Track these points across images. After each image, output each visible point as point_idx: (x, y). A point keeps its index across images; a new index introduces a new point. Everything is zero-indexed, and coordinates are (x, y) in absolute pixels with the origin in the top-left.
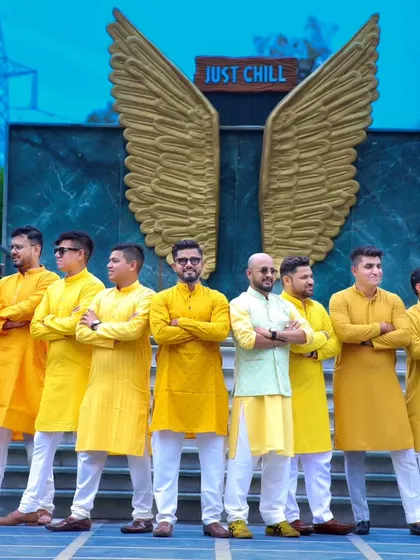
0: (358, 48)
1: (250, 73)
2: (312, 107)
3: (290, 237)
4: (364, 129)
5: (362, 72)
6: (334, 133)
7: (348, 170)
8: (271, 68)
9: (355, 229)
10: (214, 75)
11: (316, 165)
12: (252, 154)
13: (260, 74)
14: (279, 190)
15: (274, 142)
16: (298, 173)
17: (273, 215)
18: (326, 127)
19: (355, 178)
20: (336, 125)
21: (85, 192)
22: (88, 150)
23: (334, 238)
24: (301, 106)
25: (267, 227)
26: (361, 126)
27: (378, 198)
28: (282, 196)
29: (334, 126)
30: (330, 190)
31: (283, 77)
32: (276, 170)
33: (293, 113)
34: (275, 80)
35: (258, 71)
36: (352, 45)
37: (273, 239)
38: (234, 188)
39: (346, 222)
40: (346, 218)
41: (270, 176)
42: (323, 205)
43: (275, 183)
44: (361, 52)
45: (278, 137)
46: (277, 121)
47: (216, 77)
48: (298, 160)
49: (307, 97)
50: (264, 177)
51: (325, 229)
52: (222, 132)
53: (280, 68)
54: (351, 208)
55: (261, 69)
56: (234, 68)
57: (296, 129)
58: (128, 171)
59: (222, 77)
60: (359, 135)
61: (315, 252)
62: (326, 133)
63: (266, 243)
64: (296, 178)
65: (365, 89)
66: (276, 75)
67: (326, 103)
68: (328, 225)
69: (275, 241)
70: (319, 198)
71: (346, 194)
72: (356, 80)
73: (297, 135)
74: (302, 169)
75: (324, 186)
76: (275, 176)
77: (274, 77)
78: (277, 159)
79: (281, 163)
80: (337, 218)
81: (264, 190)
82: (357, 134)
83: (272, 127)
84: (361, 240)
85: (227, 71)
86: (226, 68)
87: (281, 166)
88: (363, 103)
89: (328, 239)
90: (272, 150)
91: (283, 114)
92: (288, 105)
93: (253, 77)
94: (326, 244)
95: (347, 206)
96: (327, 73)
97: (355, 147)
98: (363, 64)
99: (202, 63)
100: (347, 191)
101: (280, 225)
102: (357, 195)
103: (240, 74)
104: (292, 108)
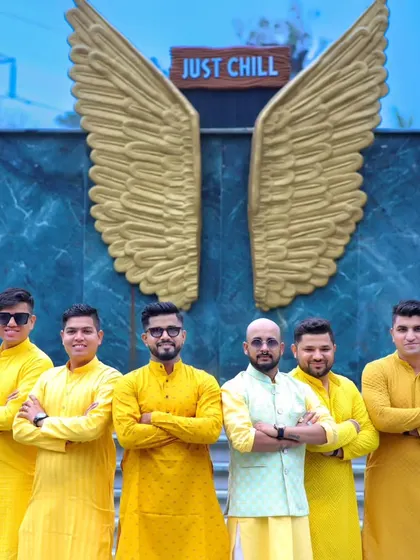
0: (363, 34)
1: (236, 66)
2: (309, 106)
3: (286, 258)
4: (371, 130)
5: (368, 64)
6: (336, 136)
7: (354, 179)
8: (260, 59)
9: (362, 248)
10: (192, 69)
11: (314, 173)
12: (239, 162)
13: (247, 67)
14: (271, 204)
15: (265, 148)
16: (293, 184)
17: (266, 234)
18: (326, 129)
19: (362, 188)
20: (338, 126)
21: (43, 209)
22: (45, 159)
23: (337, 260)
24: (296, 103)
25: (258, 247)
26: (368, 126)
27: (389, 212)
28: (276, 211)
29: (336, 127)
30: (332, 203)
31: (274, 69)
32: (267, 180)
33: (287, 112)
34: (265, 73)
35: (245, 63)
36: (356, 30)
37: (266, 261)
38: (218, 201)
39: (351, 241)
40: (351, 235)
41: (261, 187)
42: (325, 221)
43: (267, 196)
44: (366, 40)
45: (269, 141)
46: (269, 123)
47: (195, 72)
48: (294, 168)
49: (304, 92)
50: (254, 189)
51: (327, 249)
52: (203, 136)
53: (271, 59)
54: (357, 224)
55: (248, 59)
56: (217, 61)
57: (291, 131)
58: (92, 183)
59: (203, 71)
60: (365, 137)
61: (315, 276)
62: (327, 135)
63: (257, 266)
64: (291, 188)
65: (372, 83)
66: (265, 67)
67: (325, 101)
68: (329, 244)
69: (267, 265)
70: (323, 212)
71: (351, 207)
72: (363, 72)
73: (293, 137)
74: (300, 178)
75: (325, 199)
76: (267, 187)
77: (264, 69)
78: (269, 167)
79: (273, 171)
80: (341, 236)
81: (253, 204)
82: (362, 135)
83: (263, 128)
84: (369, 261)
85: (208, 64)
86: (206, 61)
87: (273, 176)
88: (371, 98)
89: (331, 261)
90: (263, 158)
91: (276, 114)
92: (282, 102)
93: (239, 71)
94: (328, 267)
95: (352, 221)
96: (327, 64)
97: (361, 152)
98: (368, 53)
99: (179, 55)
100: (352, 202)
101: (273, 245)
102: (364, 208)
103: (223, 68)
104: (287, 105)
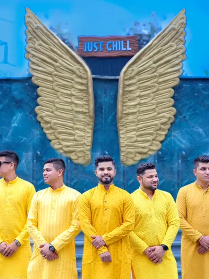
0: (173, 29)
1: (110, 45)
2: (147, 65)
3: (136, 141)
4: (178, 77)
5: (176, 44)
6: (160, 80)
7: (169, 101)
8: (122, 42)
9: (174, 136)
11: (150, 99)
12: (112, 93)
13: (116, 46)
14: (128, 114)
15: (125, 86)
16: (139, 104)
17: (125, 129)
18: (155, 76)
19: (173, 106)
20: (161, 75)
21: (14, 118)
22: (16, 92)
23: (162, 142)
24: (141, 64)
25: (122, 136)
26: (177, 75)
27: (187, 118)
28: (131, 118)
30: (159, 113)
31: (130, 47)
32: (126, 102)
33: (136, 68)
34: (125, 49)
35: (115, 44)
36: (169, 28)
37: (126, 143)
38: (102, 113)
39: (168, 132)
40: (169, 130)
41: (123, 106)
42: (154, 123)
43: (126, 110)
44: (175, 32)
45: (127, 83)
46: (126, 74)
47: (90, 49)
48: (139, 96)
49: (144, 58)
50: (119, 107)
51: (157, 137)
52: (94, 79)
53: (128, 42)
54: (171, 124)
55: (117, 42)
56: (101, 43)
57: (138, 78)
58: (37, 105)
59: (94, 48)
60: (175, 80)
61: (150, 150)
62: (156, 80)
63: (121, 145)
64: (138, 106)
65: (178, 54)
67: (155, 63)
68: (157, 134)
69: (126, 145)
70: (154, 118)
71: (168, 116)
72: (173, 48)
73: (139, 81)
74: (143, 101)
75: (155, 112)
76: (126, 106)
77: (124, 47)
78: (127, 96)
79: (129, 98)
80: (164, 130)
81: (119, 115)
82: (173, 79)
83: (124, 77)
84: (178, 143)
85: (97, 45)
86: (96, 43)
87: (129, 100)
88: (177, 62)
89: (158, 143)
90: (124, 91)
91: (130, 69)
92: (133, 64)
93: (112, 48)
94: (157, 145)
95: (169, 123)
96: (155, 45)
97: (173, 88)
98: (176, 39)
99: (81, 40)
100: (169, 113)
101: (129, 135)
102: (175, 116)
103: (104, 47)
104: (136, 65)
